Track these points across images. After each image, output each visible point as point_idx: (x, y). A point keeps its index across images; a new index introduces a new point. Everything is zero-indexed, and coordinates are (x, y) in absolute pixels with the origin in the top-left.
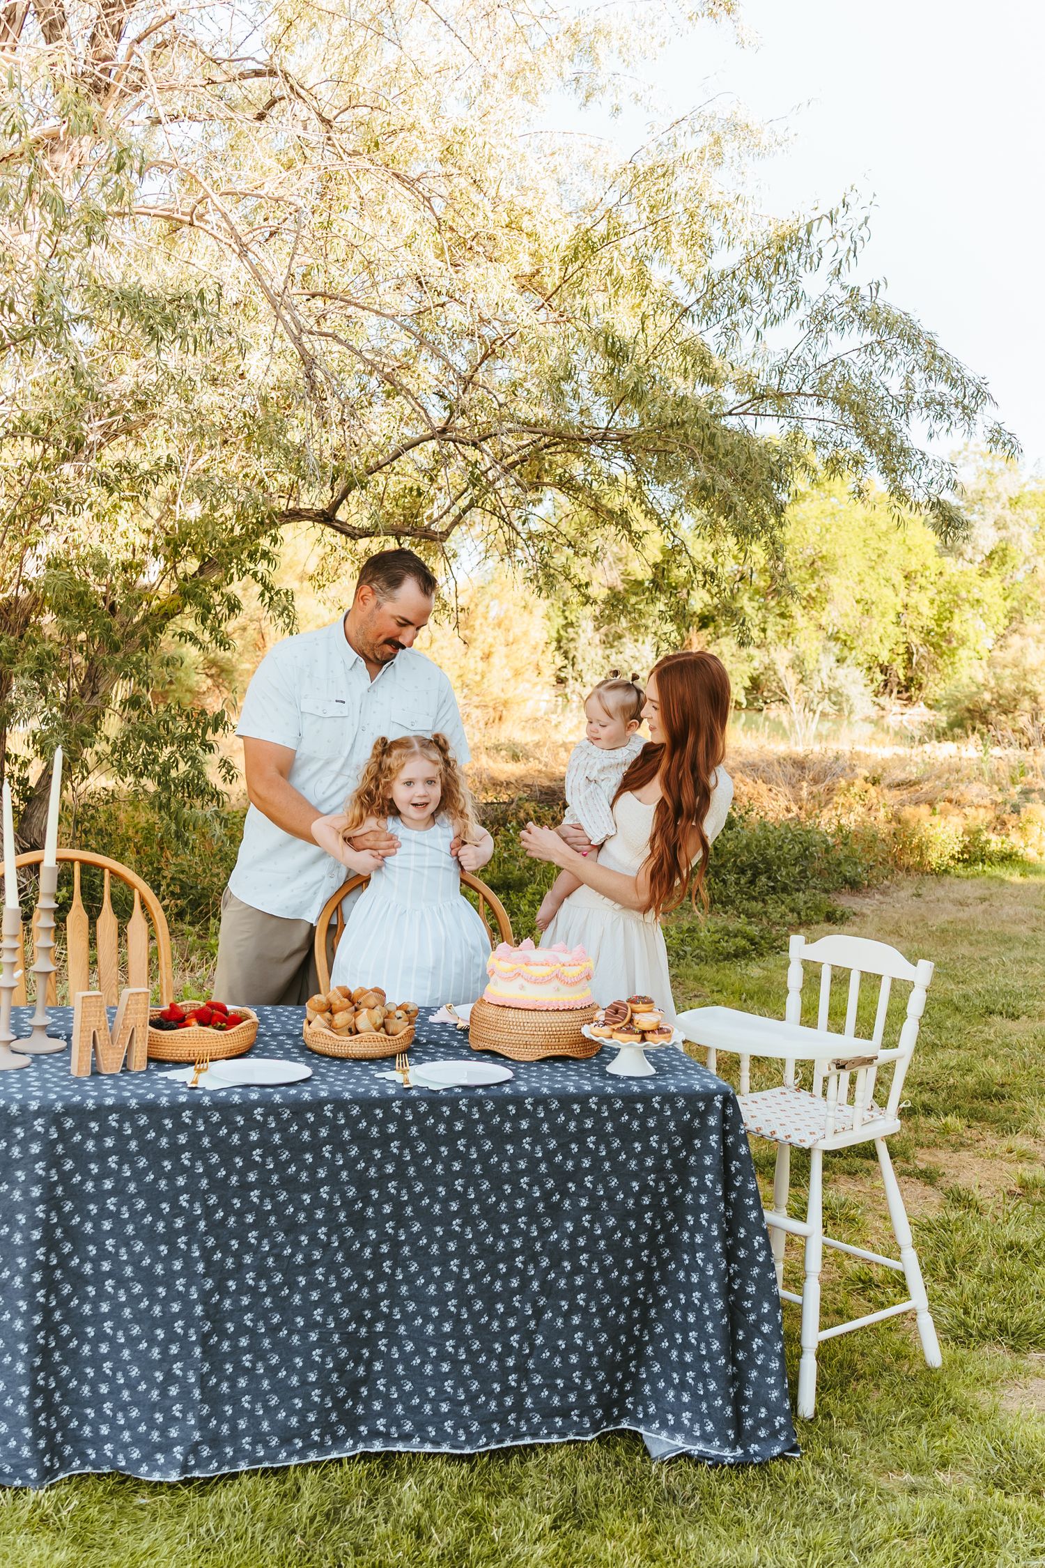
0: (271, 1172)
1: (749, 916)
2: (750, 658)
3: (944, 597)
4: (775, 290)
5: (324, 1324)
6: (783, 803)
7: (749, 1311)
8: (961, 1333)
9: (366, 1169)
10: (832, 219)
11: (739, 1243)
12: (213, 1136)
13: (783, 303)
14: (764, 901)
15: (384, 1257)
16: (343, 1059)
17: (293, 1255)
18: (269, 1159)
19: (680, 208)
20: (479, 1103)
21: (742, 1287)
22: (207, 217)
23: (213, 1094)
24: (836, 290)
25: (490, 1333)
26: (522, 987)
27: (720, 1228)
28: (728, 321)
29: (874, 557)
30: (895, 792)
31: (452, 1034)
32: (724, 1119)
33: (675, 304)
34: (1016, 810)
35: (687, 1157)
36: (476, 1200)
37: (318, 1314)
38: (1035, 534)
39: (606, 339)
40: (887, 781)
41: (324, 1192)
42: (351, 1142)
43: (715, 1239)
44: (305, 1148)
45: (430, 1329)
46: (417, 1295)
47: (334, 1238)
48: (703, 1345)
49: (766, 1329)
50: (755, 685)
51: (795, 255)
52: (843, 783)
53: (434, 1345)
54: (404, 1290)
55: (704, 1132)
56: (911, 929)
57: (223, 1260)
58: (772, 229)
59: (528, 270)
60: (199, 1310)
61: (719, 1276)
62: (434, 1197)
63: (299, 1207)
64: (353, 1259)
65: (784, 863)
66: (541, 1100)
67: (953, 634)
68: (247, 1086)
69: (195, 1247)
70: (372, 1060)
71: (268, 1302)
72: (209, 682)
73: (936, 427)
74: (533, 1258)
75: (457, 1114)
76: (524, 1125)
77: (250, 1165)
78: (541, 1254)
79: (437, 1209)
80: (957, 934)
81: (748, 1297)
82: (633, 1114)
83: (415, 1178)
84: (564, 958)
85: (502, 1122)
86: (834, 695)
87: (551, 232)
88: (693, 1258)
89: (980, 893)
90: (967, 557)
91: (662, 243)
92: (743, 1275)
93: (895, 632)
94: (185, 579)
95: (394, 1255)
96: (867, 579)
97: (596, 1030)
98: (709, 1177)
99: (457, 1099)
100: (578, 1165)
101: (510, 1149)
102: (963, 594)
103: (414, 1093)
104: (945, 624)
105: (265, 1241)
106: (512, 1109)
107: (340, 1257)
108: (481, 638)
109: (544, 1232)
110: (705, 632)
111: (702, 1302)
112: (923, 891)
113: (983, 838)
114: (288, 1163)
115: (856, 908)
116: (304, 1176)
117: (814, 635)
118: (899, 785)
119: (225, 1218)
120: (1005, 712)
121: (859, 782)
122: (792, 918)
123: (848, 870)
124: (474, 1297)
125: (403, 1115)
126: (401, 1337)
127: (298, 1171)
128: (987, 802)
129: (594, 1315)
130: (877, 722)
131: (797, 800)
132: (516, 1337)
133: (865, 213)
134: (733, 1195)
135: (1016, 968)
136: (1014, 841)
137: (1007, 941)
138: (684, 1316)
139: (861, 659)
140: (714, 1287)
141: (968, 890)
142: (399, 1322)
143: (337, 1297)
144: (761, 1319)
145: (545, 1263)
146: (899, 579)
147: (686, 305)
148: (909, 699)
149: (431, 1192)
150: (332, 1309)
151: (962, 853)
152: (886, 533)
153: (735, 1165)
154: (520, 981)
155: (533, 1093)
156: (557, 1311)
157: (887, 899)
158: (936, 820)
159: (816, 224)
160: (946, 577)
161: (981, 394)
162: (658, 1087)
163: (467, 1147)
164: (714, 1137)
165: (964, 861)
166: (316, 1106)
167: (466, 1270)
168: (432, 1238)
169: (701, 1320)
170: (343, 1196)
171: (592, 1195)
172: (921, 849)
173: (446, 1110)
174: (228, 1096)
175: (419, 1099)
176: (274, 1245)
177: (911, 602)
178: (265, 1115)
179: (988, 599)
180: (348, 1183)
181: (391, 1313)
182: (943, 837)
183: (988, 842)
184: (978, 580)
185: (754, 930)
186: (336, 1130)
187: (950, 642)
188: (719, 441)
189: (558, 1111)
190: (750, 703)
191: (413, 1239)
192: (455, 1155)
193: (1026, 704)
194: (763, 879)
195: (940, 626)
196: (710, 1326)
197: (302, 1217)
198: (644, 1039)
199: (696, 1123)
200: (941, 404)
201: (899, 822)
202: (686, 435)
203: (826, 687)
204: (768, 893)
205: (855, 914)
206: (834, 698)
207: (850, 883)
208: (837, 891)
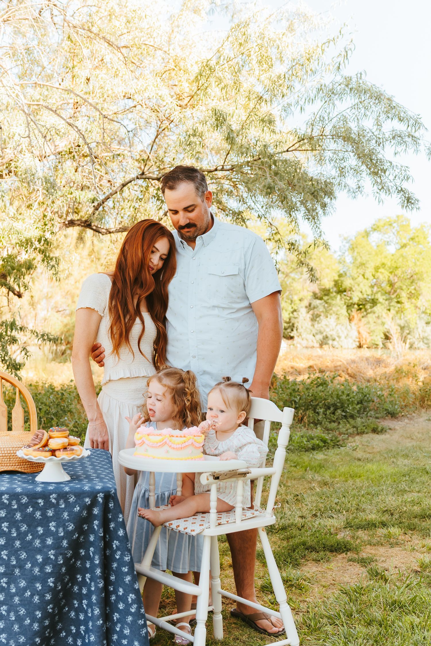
1: (328, 430)
14: (338, 422)
24: (338, 78)
30: (427, 371)
58: (303, 49)
65: (351, 403)
73: (399, 149)
88: (80, 603)
98: (92, 549)
115: (391, 426)
122: (352, 431)
123: (390, 407)
153: (115, 543)
157: (411, 422)
164: (97, 523)
171: (7, 564)
185: (328, 436)
190: (384, 345)
194: (339, 411)
198: (55, 455)
199: (84, 513)
202: (262, 162)
203: (421, 336)
204: (342, 419)
205: (390, 429)
206: (426, 341)
207: (391, 414)
208: (383, 418)
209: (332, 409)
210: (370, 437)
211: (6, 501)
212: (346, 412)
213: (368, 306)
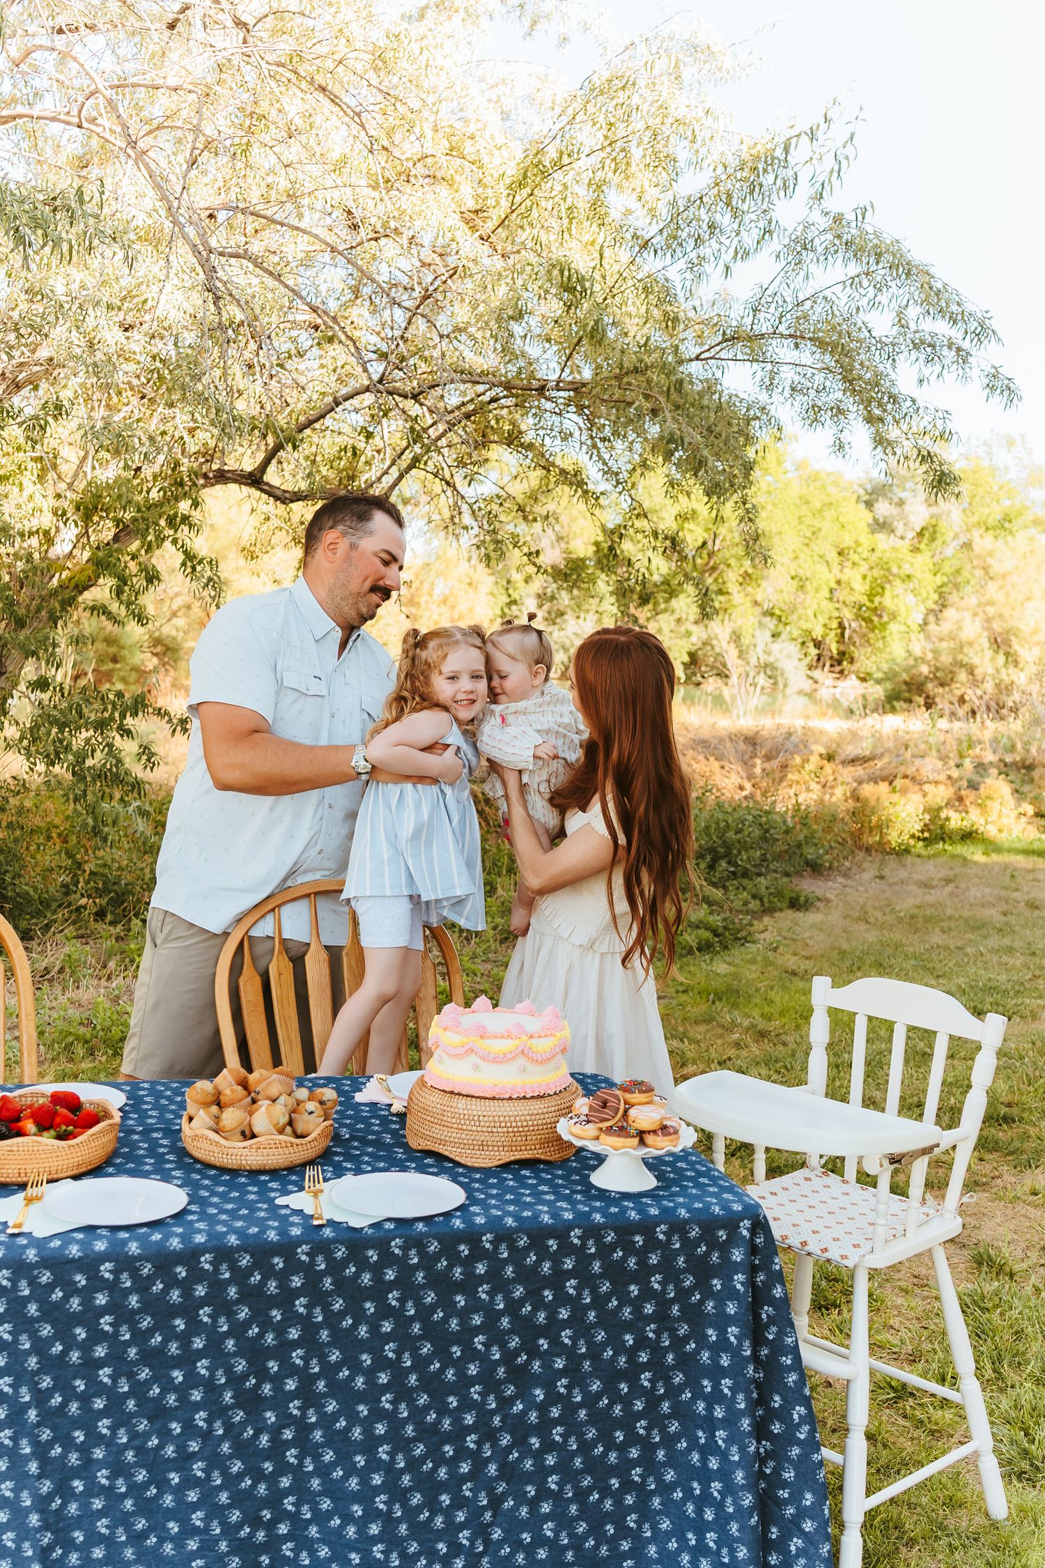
0: (127, 1344)
1: (710, 904)
2: (689, 634)
3: (876, 573)
4: (747, 218)
5: (207, 1529)
6: (735, 779)
7: (785, 1502)
8: (1025, 1465)
9: (261, 1335)
10: (812, 136)
11: (772, 1415)
12: (43, 1302)
13: (756, 234)
14: (724, 887)
15: (287, 1445)
16: (234, 1172)
17: (160, 1447)
18: (124, 1328)
19: (640, 125)
20: (418, 1243)
21: (777, 1471)
22: (99, 121)
23: (40, 1243)
24: (816, 216)
25: (432, 1531)
26: (476, 1068)
27: (748, 1399)
28: (693, 255)
29: (809, 535)
30: (851, 769)
31: (385, 1121)
32: (753, 1250)
33: (635, 237)
34: (973, 786)
35: (701, 1302)
36: (412, 1369)
37: (197, 1518)
38: (964, 511)
39: (562, 272)
40: (842, 757)
41: (202, 1367)
42: (238, 1302)
43: (742, 1413)
44: (175, 1311)
45: (351, 1531)
46: (333, 1490)
47: (218, 1424)
48: (725, 1551)
49: (808, 1526)
50: (694, 660)
51: (771, 178)
52: (798, 760)
53: (358, 1551)
54: (315, 1483)
55: (726, 1269)
56: (879, 914)
57: (64, 1456)
58: (744, 147)
59: (471, 204)
60: (34, 1520)
61: (745, 1462)
62: (356, 1368)
63: (168, 1386)
64: (243, 1449)
65: (745, 846)
66: (503, 1236)
67: (884, 608)
68: (90, 1229)
69: (24, 1442)
70: (274, 1173)
71: (129, 1504)
72: (155, 660)
73: (927, 371)
74: (490, 1435)
75: (387, 1258)
76: (481, 1269)
77: (96, 1336)
78: (500, 1429)
79: (360, 1382)
80: (927, 920)
81: (784, 1484)
82: (629, 1249)
83: (329, 1344)
84: (533, 1025)
85: (450, 1267)
86: (769, 669)
87: (497, 160)
88: (712, 1436)
89: (943, 873)
90: (898, 533)
91: (622, 165)
92: (777, 1455)
93: (828, 607)
94: (98, 548)
95: (302, 1441)
96: (802, 556)
97: (577, 1129)
98: (733, 1330)
99: (390, 1237)
100: (552, 1317)
101: (460, 1300)
102: (895, 570)
103: (328, 1232)
104: (877, 600)
105: (122, 1431)
106: (464, 1249)
107: (225, 1448)
108: (427, 614)
109: (505, 1403)
110: (646, 608)
111: (724, 1497)
112: (886, 872)
113: (943, 815)
114: (150, 1332)
115: (819, 893)
116: (173, 1348)
117: (750, 611)
118: (853, 761)
119: (64, 1404)
120: (942, 685)
121: (815, 759)
122: (754, 905)
123: (810, 853)
124: (410, 1489)
125: (312, 1263)
126: (313, 1540)
127: (165, 1342)
128: (943, 777)
129: (570, 1500)
130: (811, 695)
131: (750, 777)
132: (466, 1533)
133: (850, 128)
134: (765, 1352)
135: (995, 959)
136: (975, 819)
137: (979, 926)
138: (699, 1512)
139: (796, 633)
140: (739, 1476)
141: (931, 870)
142: (309, 1522)
143: (224, 1497)
144: (802, 1513)
145: (505, 1440)
146: (832, 555)
147: (647, 237)
148: (841, 672)
149: (351, 1362)
150: (216, 1512)
151: (922, 831)
152: (820, 511)
153: (767, 1311)
154: (473, 1059)
155: (494, 1224)
156: (521, 1498)
157: (850, 882)
158: (895, 797)
159: (794, 141)
160: (878, 553)
161: (983, 332)
162: (664, 1210)
163: (402, 1300)
164: (740, 1277)
165: (925, 839)
166: (190, 1256)
167: (400, 1457)
168: (353, 1419)
169: (722, 1520)
170: (229, 1371)
171: (570, 1353)
172: (880, 827)
173: (373, 1256)
174: (64, 1246)
175: (335, 1241)
176: (133, 1435)
177: (844, 578)
178: (116, 1272)
179: (918, 575)
180: (235, 1354)
181: (298, 1512)
182: (903, 815)
183: (947, 819)
184: (909, 557)
185: (716, 920)
186: (217, 1286)
187: (880, 616)
188: (687, 387)
189: (527, 1249)
190: (688, 678)
191: (326, 1421)
192: (385, 1311)
193: (962, 676)
194: (724, 864)
195: (871, 601)
196: (734, 1527)
197: (171, 1399)
198: (642, 1143)
199: (715, 1257)
200: (934, 347)
201: (858, 799)
202: (649, 381)
203: (762, 661)
204: (728, 879)
205: (819, 899)
206: (769, 673)
207: (811, 866)
208: (799, 874)
209: (708, 858)
210: (787, 917)
211: (576, 1241)
212: (737, 866)
213: (661, 597)
